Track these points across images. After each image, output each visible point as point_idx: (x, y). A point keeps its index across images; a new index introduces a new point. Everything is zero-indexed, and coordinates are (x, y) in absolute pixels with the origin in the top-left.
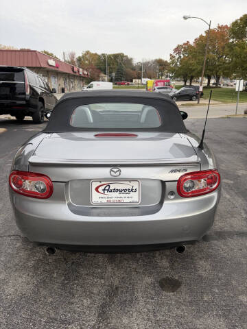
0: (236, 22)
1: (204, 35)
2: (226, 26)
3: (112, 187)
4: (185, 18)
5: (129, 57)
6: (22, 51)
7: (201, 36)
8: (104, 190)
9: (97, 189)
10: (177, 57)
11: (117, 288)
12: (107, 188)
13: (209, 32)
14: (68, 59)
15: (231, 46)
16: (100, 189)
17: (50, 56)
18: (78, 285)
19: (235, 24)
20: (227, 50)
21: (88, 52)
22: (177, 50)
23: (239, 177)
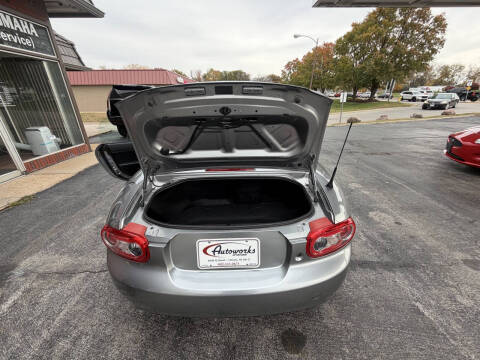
0: (340, 39)
1: (312, 52)
2: (331, 44)
3: (224, 247)
4: (296, 37)
5: (247, 73)
6: (156, 70)
7: (309, 53)
8: (214, 251)
9: (205, 251)
10: (287, 72)
11: (234, 348)
12: (218, 249)
13: (317, 49)
14: (195, 76)
15: (335, 61)
16: (209, 251)
17: (180, 74)
18: (191, 342)
19: (339, 41)
20: (331, 65)
21: (212, 70)
22: (288, 66)
23: (352, 191)
